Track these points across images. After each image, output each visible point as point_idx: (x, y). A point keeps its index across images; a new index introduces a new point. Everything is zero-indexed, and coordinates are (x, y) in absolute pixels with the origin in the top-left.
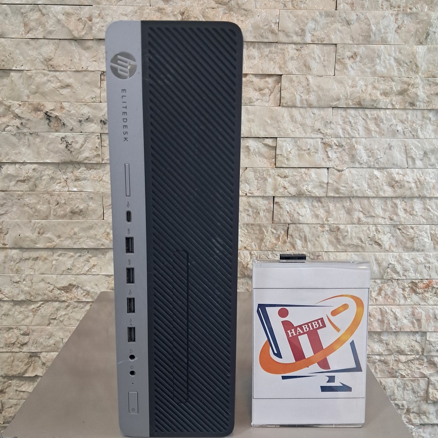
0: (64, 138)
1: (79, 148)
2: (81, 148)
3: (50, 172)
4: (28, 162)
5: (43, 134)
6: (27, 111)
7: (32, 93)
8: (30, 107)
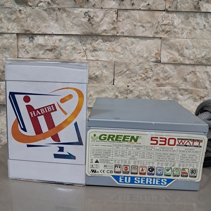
0: (87, 13)
1: (99, 21)
2: (100, 22)
3: (73, 43)
4: (55, 33)
5: (69, 9)
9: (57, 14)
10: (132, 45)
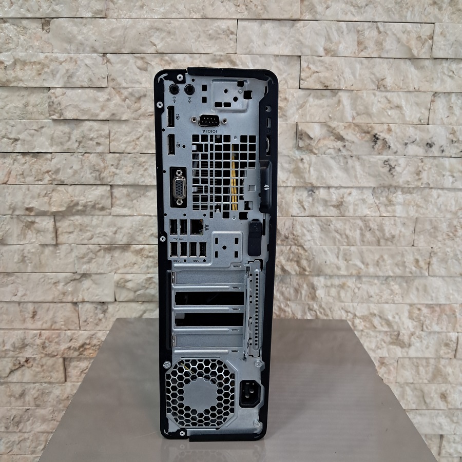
0: (387, 161)
1: (401, 171)
4: (343, 186)
5: (364, 157)
6: (352, 133)
7: (358, 114)
8: (357, 128)
9: (347, 162)
10: (438, 197)
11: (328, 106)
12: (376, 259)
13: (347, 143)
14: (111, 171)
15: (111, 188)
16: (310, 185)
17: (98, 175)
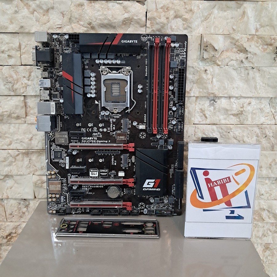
3: (262, 106)
4: (243, 96)
6: (255, 45)
7: (262, 26)
8: (259, 40)
9: (248, 74)
11: (232, 18)
12: (269, 162)
13: (249, 55)
14: (23, 83)
15: (24, 98)
16: (212, 95)
17: (11, 86)
